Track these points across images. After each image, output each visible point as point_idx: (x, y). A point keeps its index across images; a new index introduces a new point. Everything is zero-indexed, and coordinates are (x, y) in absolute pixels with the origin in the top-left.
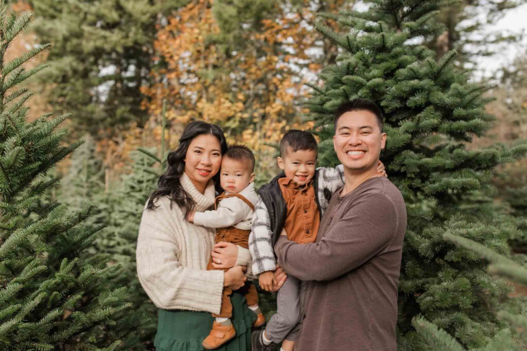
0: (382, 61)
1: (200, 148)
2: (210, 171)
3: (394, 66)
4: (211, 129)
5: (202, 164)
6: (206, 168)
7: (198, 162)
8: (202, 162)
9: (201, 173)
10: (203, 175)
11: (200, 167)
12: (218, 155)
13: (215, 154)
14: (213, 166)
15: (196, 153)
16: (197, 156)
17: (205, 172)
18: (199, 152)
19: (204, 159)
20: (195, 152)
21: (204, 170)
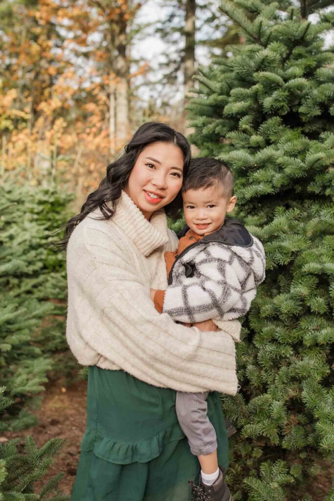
0: (300, 56)
1: (155, 161)
2: (162, 197)
3: (314, 64)
4: (175, 137)
5: (154, 185)
6: (159, 192)
7: (149, 181)
8: (154, 182)
9: (149, 199)
10: (152, 202)
11: (149, 188)
12: (179, 176)
13: (175, 174)
14: (168, 191)
15: (148, 167)
16: (147, 170)
17: (155, 197)
18: (152, 166)
19: (158, 177)
20: (147, 165)
21: (155, 194)
